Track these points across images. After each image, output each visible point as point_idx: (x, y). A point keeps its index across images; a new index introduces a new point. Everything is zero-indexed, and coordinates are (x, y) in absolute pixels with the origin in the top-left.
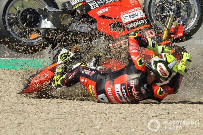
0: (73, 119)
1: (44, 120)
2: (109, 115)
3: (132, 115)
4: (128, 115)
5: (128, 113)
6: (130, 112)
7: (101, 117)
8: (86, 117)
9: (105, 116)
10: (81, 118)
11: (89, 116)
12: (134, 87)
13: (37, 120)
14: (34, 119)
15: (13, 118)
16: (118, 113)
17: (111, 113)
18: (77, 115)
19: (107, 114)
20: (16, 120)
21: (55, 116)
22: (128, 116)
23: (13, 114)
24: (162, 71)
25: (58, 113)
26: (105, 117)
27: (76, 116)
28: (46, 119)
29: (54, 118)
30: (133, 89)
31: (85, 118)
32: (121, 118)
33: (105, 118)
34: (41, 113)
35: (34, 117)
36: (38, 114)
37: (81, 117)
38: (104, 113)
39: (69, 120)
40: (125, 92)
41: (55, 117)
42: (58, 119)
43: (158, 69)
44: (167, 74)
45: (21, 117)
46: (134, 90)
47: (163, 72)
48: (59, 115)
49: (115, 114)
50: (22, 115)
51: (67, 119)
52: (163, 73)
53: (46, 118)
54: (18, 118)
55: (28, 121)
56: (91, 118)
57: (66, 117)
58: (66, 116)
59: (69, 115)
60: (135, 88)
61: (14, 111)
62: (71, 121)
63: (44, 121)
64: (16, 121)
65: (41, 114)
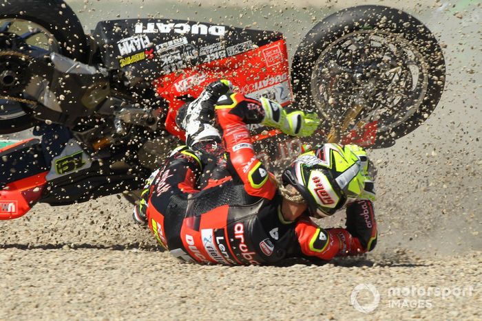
0: (310, 287)
1: (242, 290)
2: (397, 278)
3: (453, 277)
4: (443, 277)
5: (443, 272)
6: (447, 270)
7: (378, 282)
8: (342, 281)
9: (388, 281)
10: (330, 284)
11: (350, 278)
12: (242, 241)
13: (225, 289)
14: (218, 287)
15: (168, 284)
16: (418, 272)
17: (403, 274)
18: (321, 276)
19: (393, 275)
20: (175, 288)
21: (268, 279)
22: (443, 281)
23: (169, 273)
24: (321, 192)
25: (276, 273)
26: (387, 283)
27: (319, 279)
28: (247, 287)
29: (267, 283)
30: (241, 246)
31: (340, 285)
32: (425, 285)
33: (387, 285)
34: (236, 272)
35: (219, 281)
36: (228, 275)
37: (331, 281)
38: (386, 274)
39: (302, 289)
40: (224, 250)
41: (270, 281)
42: (277, 285)
43: (312, 187)
44: (333, 199)
45: (188, 282)
46: (243, 248)
47: (323, 195)
48: (278, 278)
49: (410, 276)
50: (190, 278)
51: (297, 287)
52: (322, 197)
53: (246, 284)
54: (181, 284)
55: (205, 291)
56: (353, 284)
57: (295, 282)
58: (295, 279)
59: (301, 277)
60: (244, 243)
61: (171, 267)
62: (306, 292)
63: (243, 292)
64: (176, 291)
65: (234, 275)
